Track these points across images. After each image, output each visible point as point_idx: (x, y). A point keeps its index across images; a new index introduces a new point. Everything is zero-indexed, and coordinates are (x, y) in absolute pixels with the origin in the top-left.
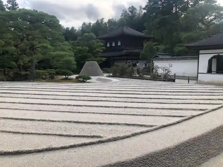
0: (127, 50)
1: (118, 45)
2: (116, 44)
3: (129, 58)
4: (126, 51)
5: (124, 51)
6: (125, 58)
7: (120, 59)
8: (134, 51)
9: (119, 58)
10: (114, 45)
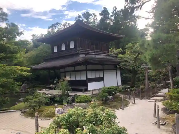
0: (86, 54)
1: (71, 47)
2: (67, 46)
3: (89, 67)
4: (84, 55)
5: (81, 56)
6: (83, 67)
7: (75, 71)
8: (97, 56)
9: (72, 68)
10: (63, 48)
